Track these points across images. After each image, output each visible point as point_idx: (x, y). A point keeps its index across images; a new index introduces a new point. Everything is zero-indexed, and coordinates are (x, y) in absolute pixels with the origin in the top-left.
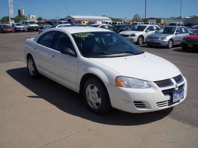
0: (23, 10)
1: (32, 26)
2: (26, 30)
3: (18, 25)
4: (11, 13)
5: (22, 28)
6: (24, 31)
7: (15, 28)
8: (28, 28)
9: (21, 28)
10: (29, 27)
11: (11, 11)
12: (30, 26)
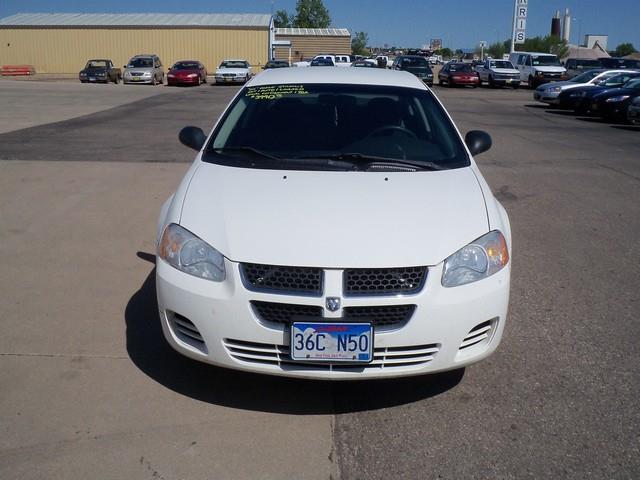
0: (568, 20)
1: (543, 72)
2: (522, 84)
3: (501, 65)
4: (519, 27)
5: (513, 77)
6: (515, 86)
7: (490, 75)
8: (530, 76)
9: (509, 77)
10: (533, 75)
11: (520, 21)
12: (537, 72)
